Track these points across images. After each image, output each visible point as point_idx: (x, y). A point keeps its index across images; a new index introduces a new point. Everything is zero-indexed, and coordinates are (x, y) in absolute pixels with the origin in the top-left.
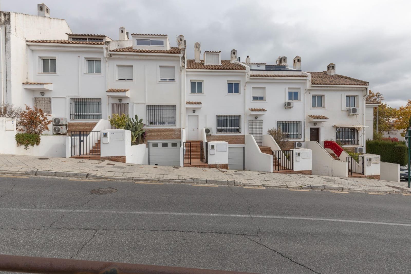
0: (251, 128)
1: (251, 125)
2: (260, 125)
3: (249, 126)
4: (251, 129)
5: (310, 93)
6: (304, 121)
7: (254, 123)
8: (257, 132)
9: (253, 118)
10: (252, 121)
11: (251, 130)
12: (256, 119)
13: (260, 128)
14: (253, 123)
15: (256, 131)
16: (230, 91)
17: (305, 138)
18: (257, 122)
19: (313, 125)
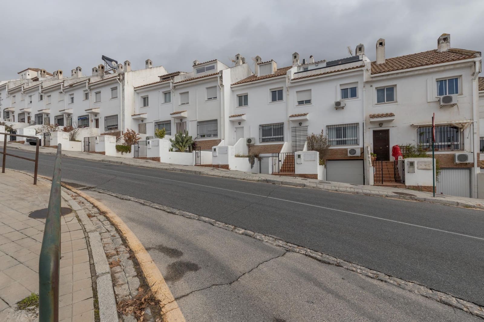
0: (294, 136)
1: (294, 132)
2: (304, 131)
3: (292, 134)
4: (295, 136)
5: (371, 86)
6: (363, 123)
7: (298, 130)
8: (300, 139)
9: (297, 125)
10: (296, 127)
11: (295, 138)
12: (300, 125)
13: (304, 135)
14: (296, 130)
15: (299, 138)
16: (274, 99)
17: (364, 144)
18: (301, 128)
19: (378, 126)
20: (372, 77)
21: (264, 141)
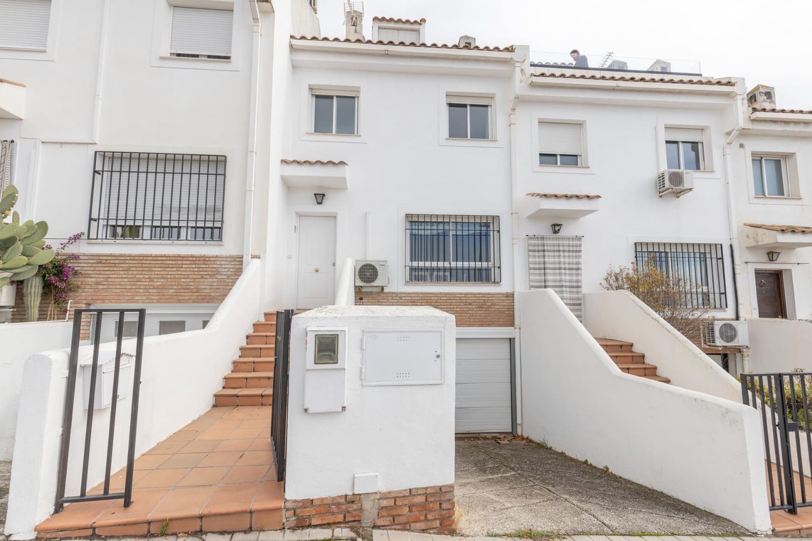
0: (537, 266)
1: (537, 254)
2: (571, 254)
3: (531, 260)
4: (540, 269)
5: (741, 146)
6: (731, 246)
7: (549, 248)
8: (561, 281)
9: (544, 229)
10: (543, 238)
11: (540, 274)
12: (555, 232)
13: (571, 266)
14: (546, 248)
15: (558, 278)
16: (456, 131)
17: (740, 307)
18: (561, 242)
19: (766, 258)
20: (754, 121)
21: (416, 275)
